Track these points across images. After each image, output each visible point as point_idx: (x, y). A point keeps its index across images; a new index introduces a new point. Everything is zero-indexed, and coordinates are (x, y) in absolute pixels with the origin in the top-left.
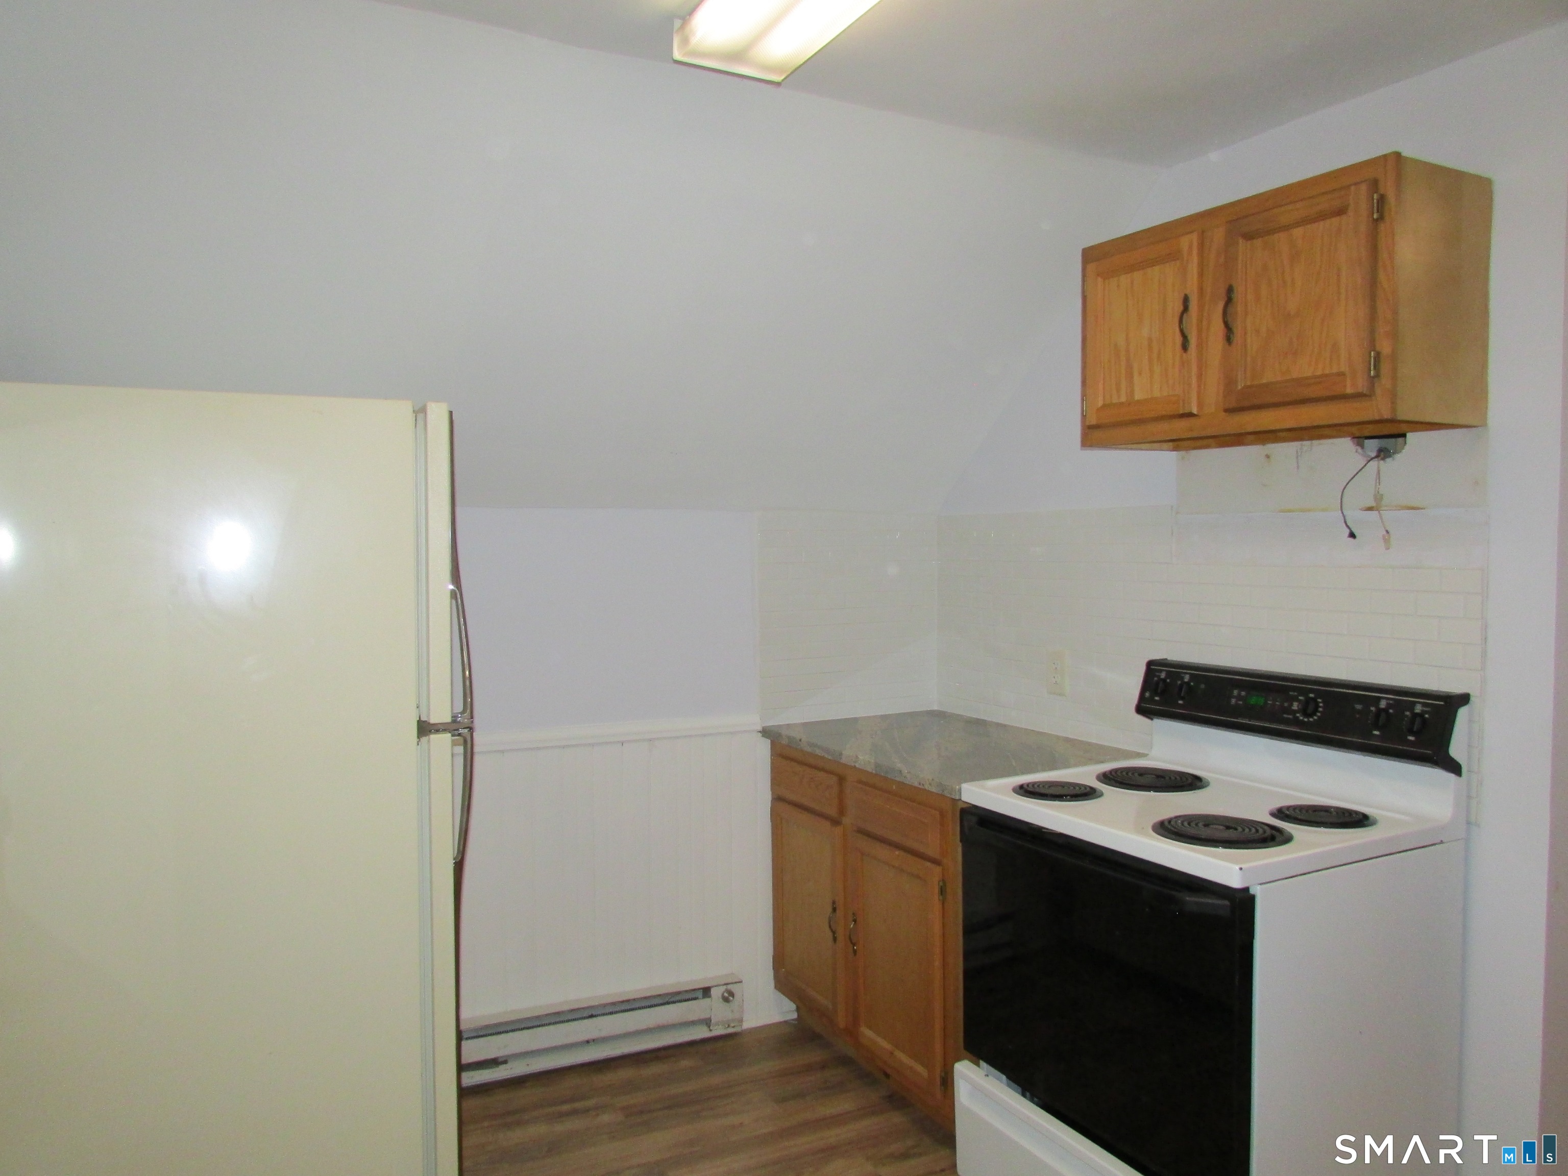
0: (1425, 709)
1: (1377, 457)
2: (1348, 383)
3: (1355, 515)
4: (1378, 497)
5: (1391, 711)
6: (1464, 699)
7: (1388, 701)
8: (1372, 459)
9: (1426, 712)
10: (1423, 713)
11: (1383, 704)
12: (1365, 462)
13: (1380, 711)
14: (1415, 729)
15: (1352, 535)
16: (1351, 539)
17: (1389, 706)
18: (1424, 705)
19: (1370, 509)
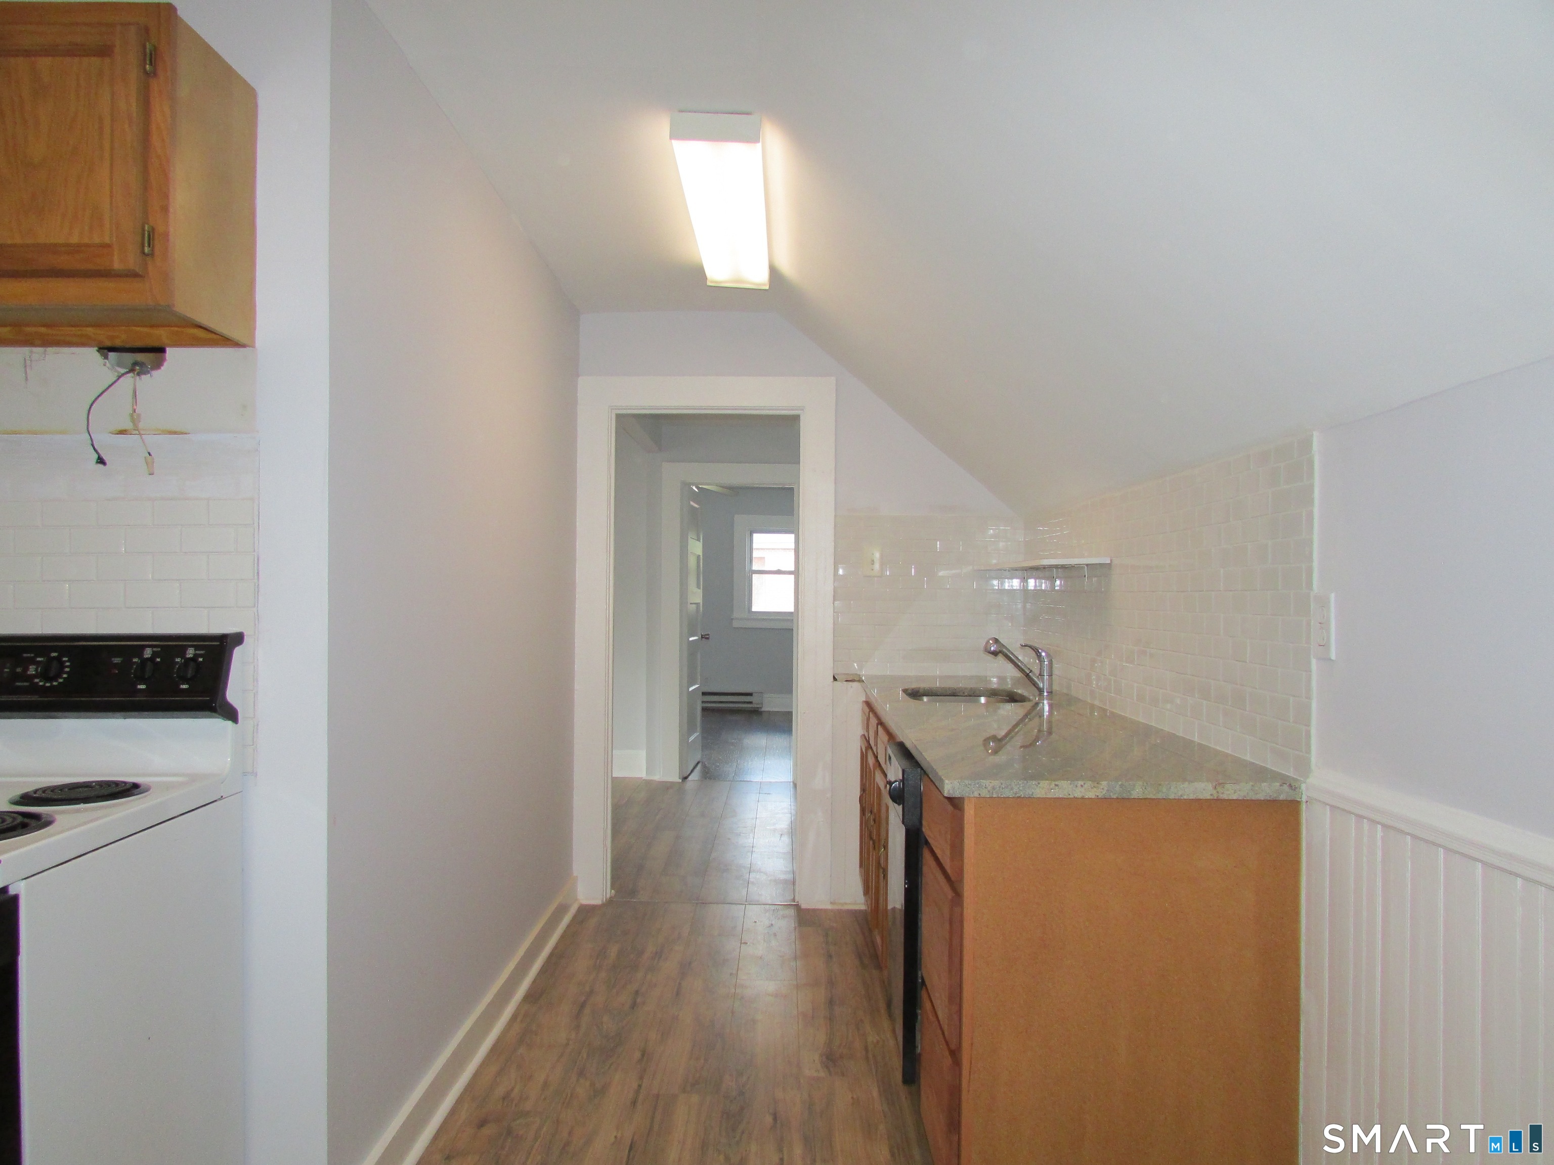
0: (198, 652)
1: (132, 370)
2: (116, 258)
3: (104, 440)
4: (134, 417)
5: (158, 660)
6: (238, 639)
7: (154, 649)
8: (123, 375)
9: (201, 656)
10: (196, 656)
11: (148, 653)
12: (115, 379)
13: (144, 661)
14: (189, 676)
15: (101, 461)
16: (101, 466)
17: (155, 655)
18: (197, 648)
19: (122, 432)
